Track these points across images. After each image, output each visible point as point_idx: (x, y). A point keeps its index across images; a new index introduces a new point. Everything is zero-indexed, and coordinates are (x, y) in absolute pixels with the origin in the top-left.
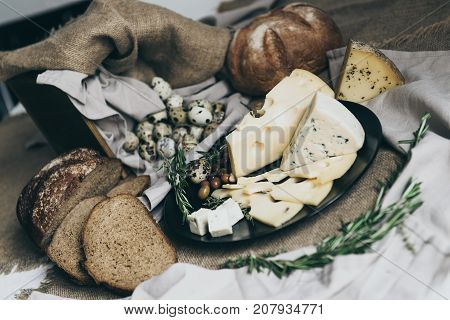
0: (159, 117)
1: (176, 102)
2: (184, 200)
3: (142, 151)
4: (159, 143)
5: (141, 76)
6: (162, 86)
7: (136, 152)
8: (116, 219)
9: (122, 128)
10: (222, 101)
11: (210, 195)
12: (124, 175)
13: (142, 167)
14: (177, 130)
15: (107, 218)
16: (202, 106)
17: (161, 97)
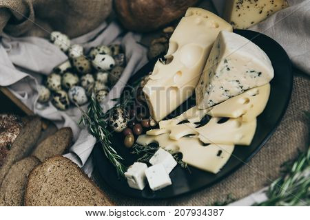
0: (64, 67)
1: (77, 52)
2: (112, 152)
3: (56, 102)
4: (71, 93)
5: (40, 33)
6: (61, 39)
7: (50, 103)
8: (53, 184)
9: (33, 85)
10: (118, 42)
11: (135, 142)
12: (44, 127)
13: (60, 118)
14: (83, 78)
15: (44, 185)
16: (103, 53)
17: (62, 50)
